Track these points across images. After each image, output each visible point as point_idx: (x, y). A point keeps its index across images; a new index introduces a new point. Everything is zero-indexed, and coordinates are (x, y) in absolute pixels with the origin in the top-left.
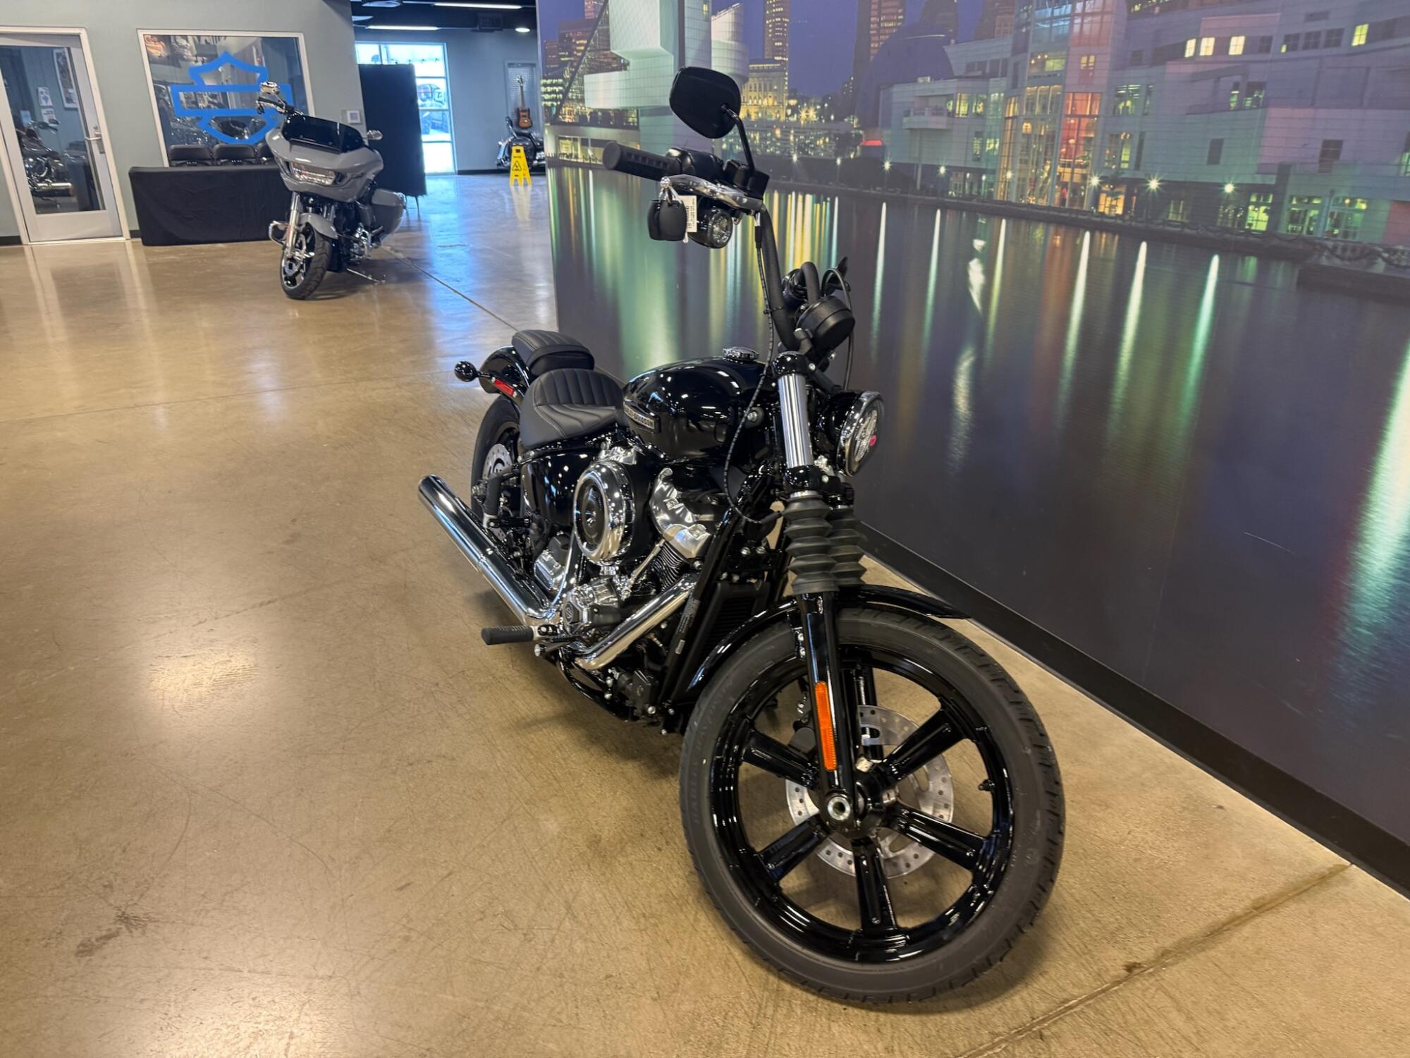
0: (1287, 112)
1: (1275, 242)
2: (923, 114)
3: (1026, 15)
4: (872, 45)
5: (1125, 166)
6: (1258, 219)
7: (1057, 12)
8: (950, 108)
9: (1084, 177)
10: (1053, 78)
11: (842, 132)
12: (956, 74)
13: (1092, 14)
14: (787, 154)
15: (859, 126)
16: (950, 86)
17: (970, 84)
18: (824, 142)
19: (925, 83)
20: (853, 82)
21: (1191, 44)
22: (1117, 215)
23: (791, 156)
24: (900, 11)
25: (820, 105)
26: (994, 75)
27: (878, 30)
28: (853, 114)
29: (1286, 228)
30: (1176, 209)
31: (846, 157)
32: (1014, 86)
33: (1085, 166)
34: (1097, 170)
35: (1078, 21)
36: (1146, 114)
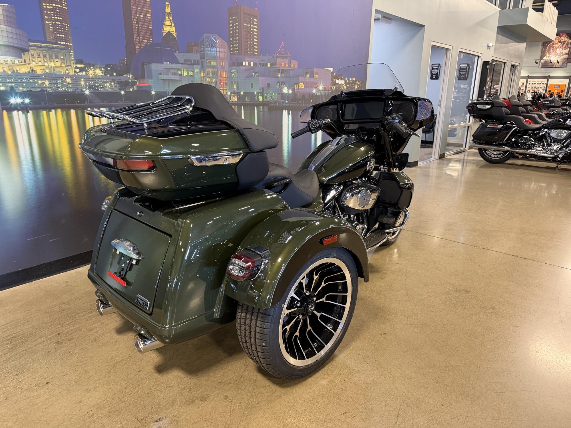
0: (262, 78)
1: (264, 103)
2: (168, 75)
3: (203, 49)
4: (136, 47)
5: (235, 89)
6: (261, 99)
7: (212, 50)
8: (180, 73)
9: (227, 93)
10: (213, 67)
11: (122, 80)
12: (180, 62)
13: (222, 52)
14: (80, 91)
15: (134, 78)
16: (179, 66)
17: (187, 66)
18: (110, 85)
19: (166, 64)
20: (126, 60)
21: (244, 62)
22: (236, 101)
23: (82, 91)
24: (150, 37)
25: (103, 68)
26: (195, 65)
27: (139, 42)
28: (129, 73)
29: (265, 100)
30: (247, 99)
31: (127, 90)
32: (203, 68)
33: (226, 90)
34: (229, 90)
35: (218, 53)
36: (238, 77)
